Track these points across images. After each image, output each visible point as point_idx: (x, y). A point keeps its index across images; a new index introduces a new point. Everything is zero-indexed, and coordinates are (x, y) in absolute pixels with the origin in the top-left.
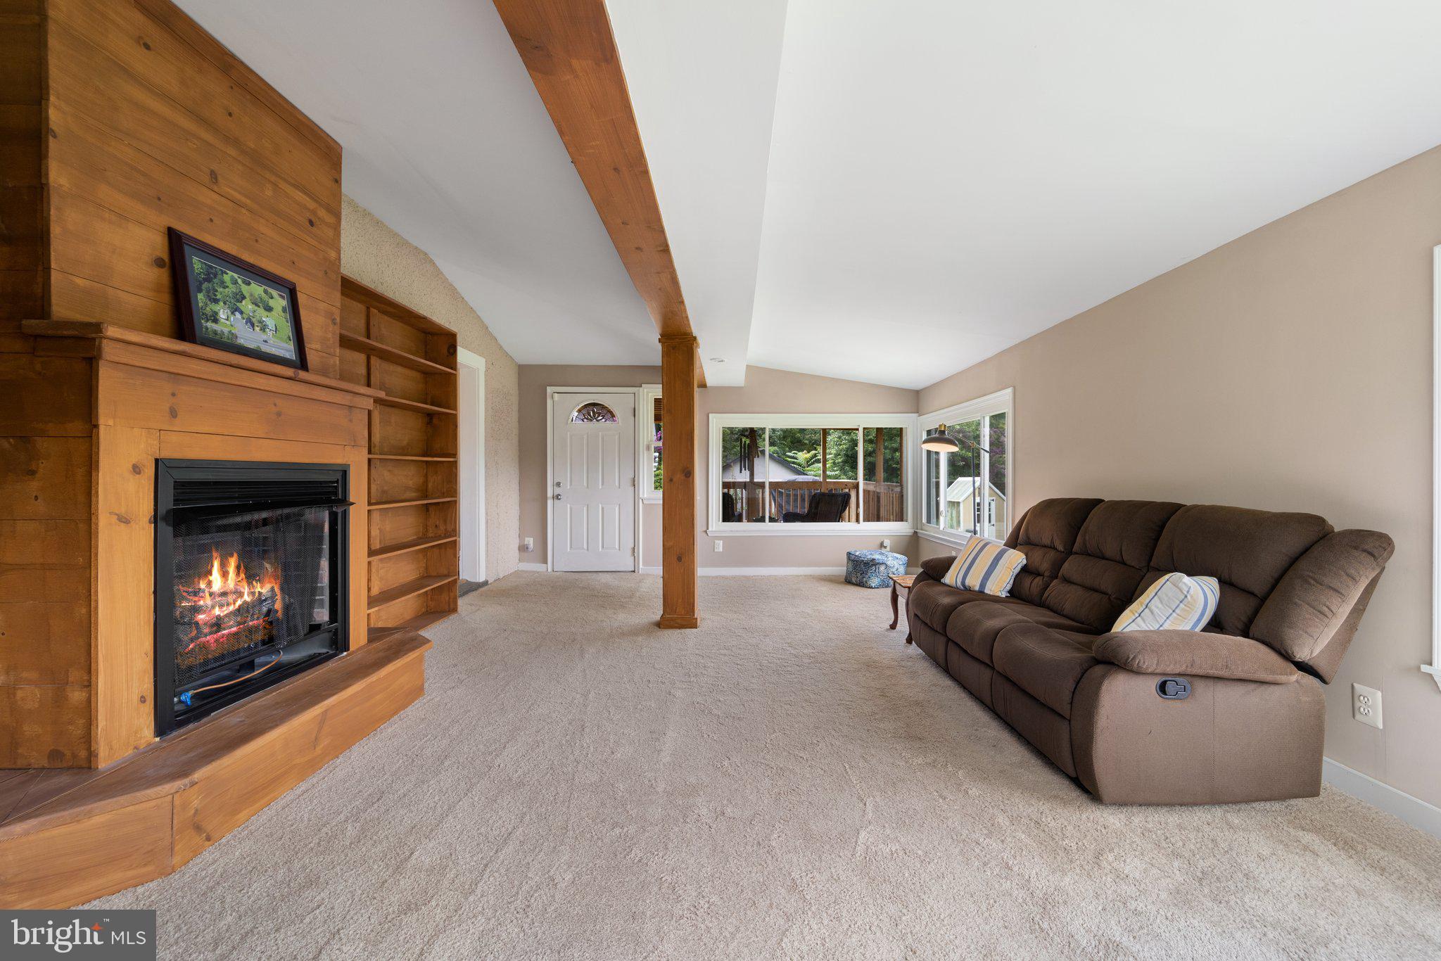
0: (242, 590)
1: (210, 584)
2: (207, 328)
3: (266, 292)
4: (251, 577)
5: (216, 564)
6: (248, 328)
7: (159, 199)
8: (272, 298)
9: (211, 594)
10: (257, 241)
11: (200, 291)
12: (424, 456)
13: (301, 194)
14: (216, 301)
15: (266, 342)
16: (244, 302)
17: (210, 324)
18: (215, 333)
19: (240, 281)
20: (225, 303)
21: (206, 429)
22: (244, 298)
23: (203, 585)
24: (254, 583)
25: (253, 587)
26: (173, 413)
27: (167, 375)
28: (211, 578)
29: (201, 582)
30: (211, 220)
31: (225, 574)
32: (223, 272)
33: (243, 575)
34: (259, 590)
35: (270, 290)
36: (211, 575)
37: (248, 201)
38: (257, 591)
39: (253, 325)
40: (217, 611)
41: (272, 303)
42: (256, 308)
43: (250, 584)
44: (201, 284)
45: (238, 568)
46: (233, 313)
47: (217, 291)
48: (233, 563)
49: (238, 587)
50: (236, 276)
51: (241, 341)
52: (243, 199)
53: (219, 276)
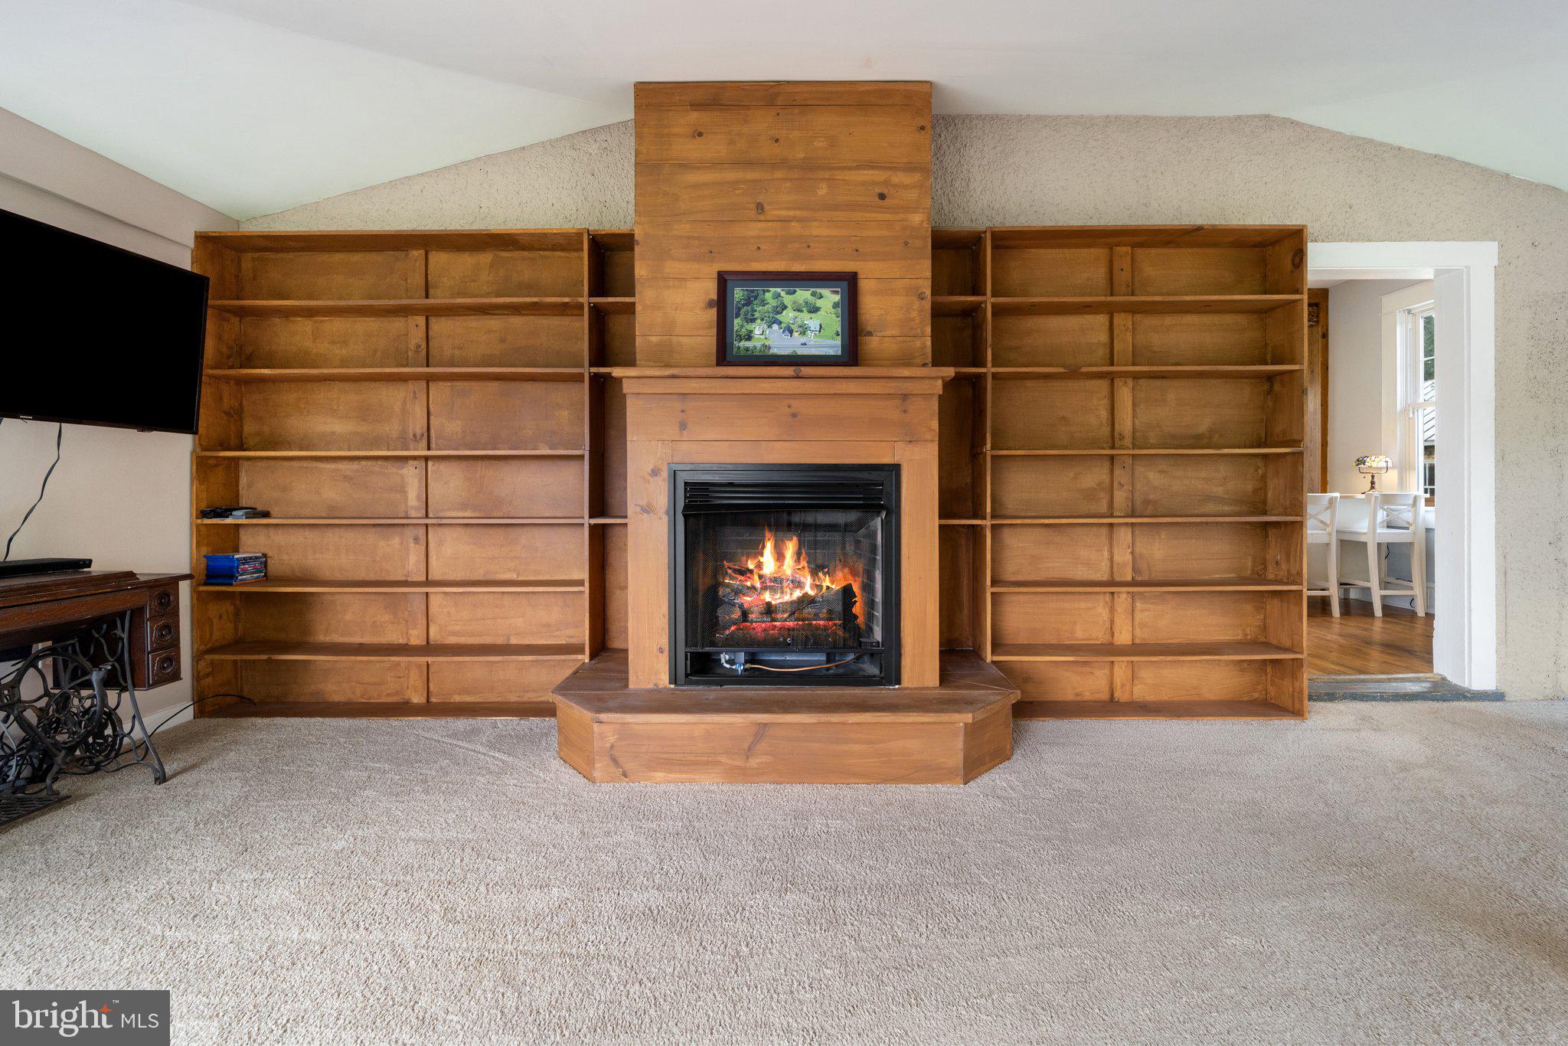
0: (802, 579)
1: (759, 566)
2: (739, 348)
3: (813, 294)
4: (816, 569)
5: (769, 546)
6: (786, 337)
7: (711, 252)
8: (821, 297)
9: (761, 577)
10: (809, 246)
11: (738, 316)
12: (1259, 447)
13: (865, 172)
14: (753, 320)
15: (805, 344)
16: (784, 312)
17: (744, 344)
18: (747, 349)
19: (783, 294)
20: (762, 320)
21: (713, 437)
22: (785, 307)
23: (751, 565)
24: (821, 574)
25: (819, 579)
26: (683, 426)
27: (677, 396)
28: (761, 559)
29: (749, 562)
30: (759, 248)
31: (780, 557)
32: (764, 292)
33: (804, 563)
34: (829, 584)
35: (819, 290)
36: (762, 556)
37: (798, 213)
38: (824, 585)
39: (791, 332)
40: (767, 597)
41: (819, 303)
42: (797, 314)
43: (814, 573)
44: (739, 309)
45: (798, 555)
46: (770, 326)
47: (756, 311)
48: (791, 547)
49: (798, 576)
50: (779, 290)
51: (774, 351)
52: (792, 213)
53: (760, 297)
